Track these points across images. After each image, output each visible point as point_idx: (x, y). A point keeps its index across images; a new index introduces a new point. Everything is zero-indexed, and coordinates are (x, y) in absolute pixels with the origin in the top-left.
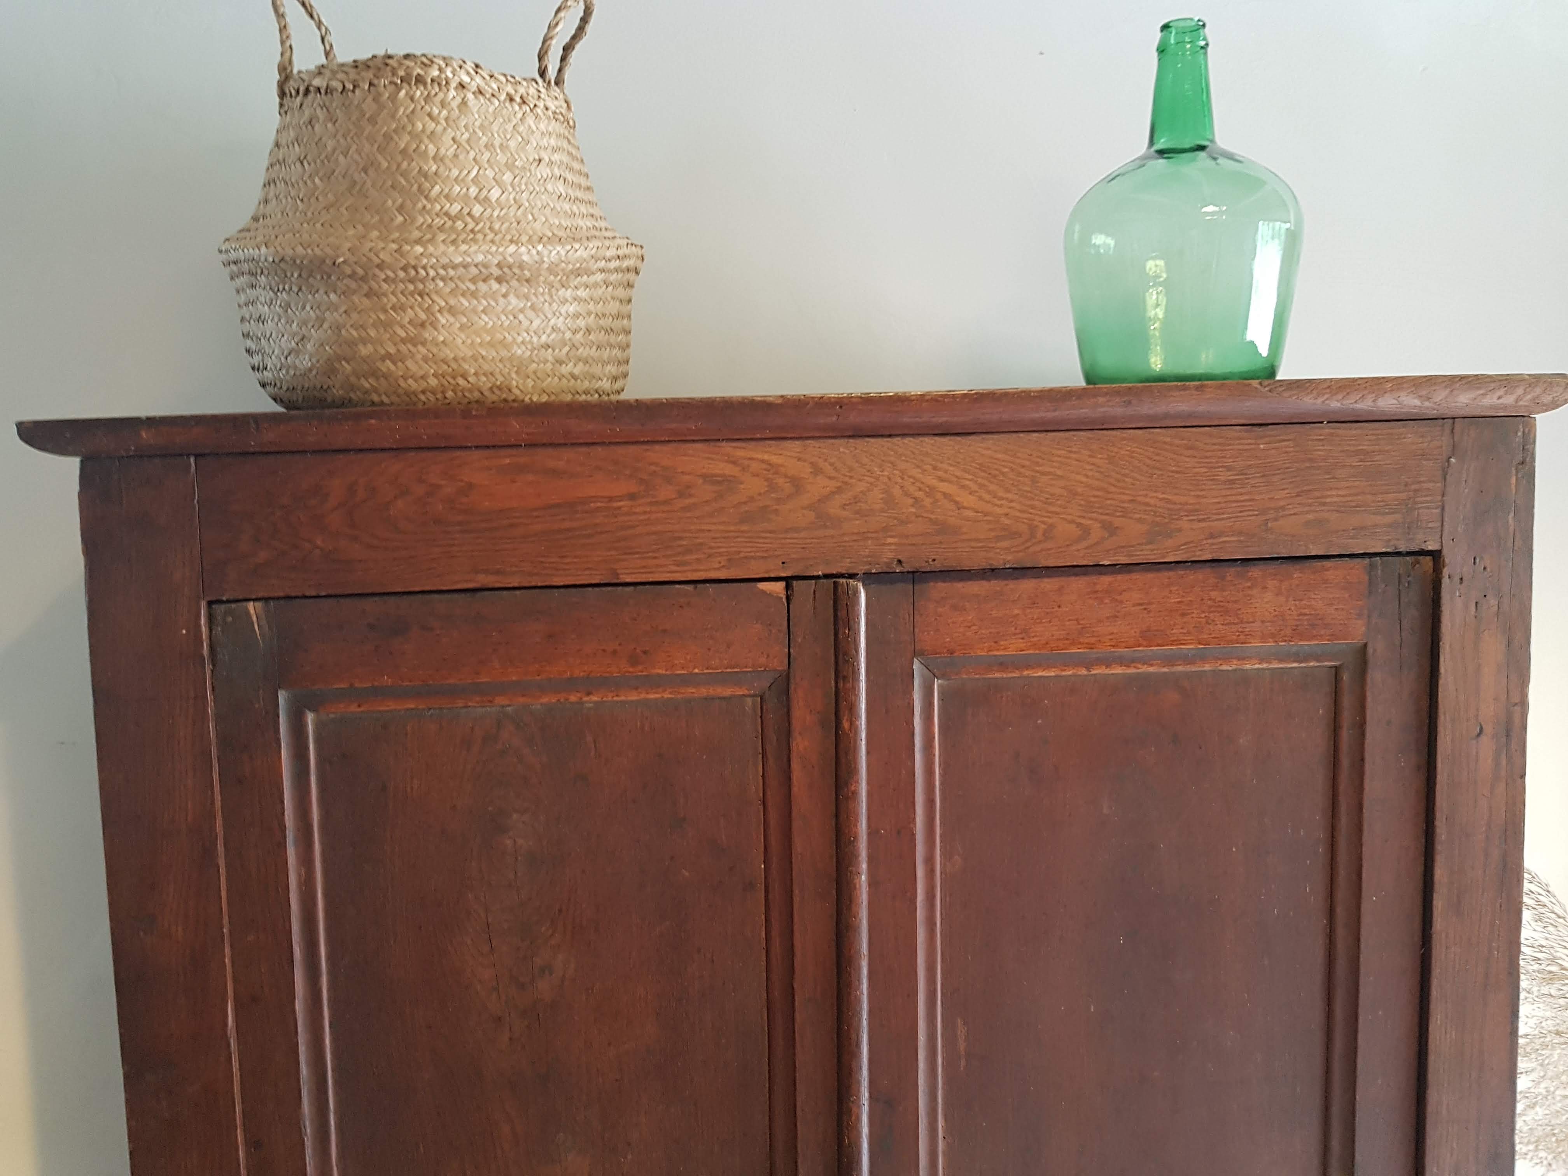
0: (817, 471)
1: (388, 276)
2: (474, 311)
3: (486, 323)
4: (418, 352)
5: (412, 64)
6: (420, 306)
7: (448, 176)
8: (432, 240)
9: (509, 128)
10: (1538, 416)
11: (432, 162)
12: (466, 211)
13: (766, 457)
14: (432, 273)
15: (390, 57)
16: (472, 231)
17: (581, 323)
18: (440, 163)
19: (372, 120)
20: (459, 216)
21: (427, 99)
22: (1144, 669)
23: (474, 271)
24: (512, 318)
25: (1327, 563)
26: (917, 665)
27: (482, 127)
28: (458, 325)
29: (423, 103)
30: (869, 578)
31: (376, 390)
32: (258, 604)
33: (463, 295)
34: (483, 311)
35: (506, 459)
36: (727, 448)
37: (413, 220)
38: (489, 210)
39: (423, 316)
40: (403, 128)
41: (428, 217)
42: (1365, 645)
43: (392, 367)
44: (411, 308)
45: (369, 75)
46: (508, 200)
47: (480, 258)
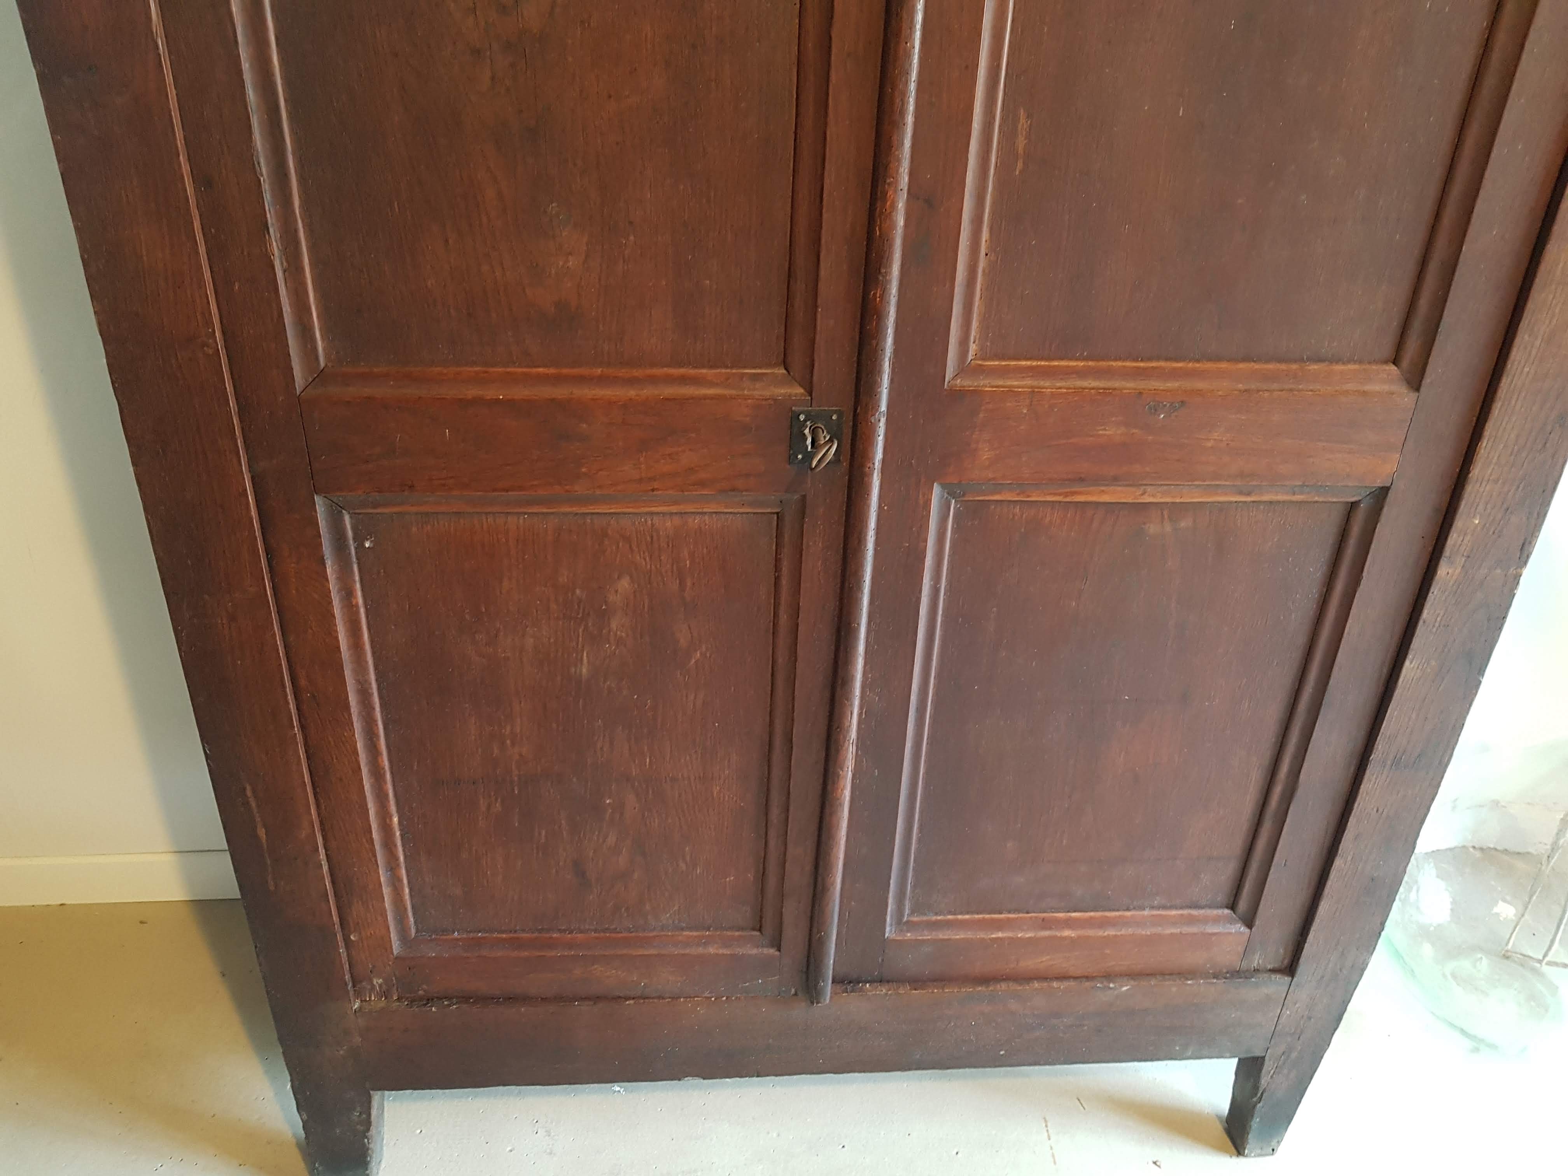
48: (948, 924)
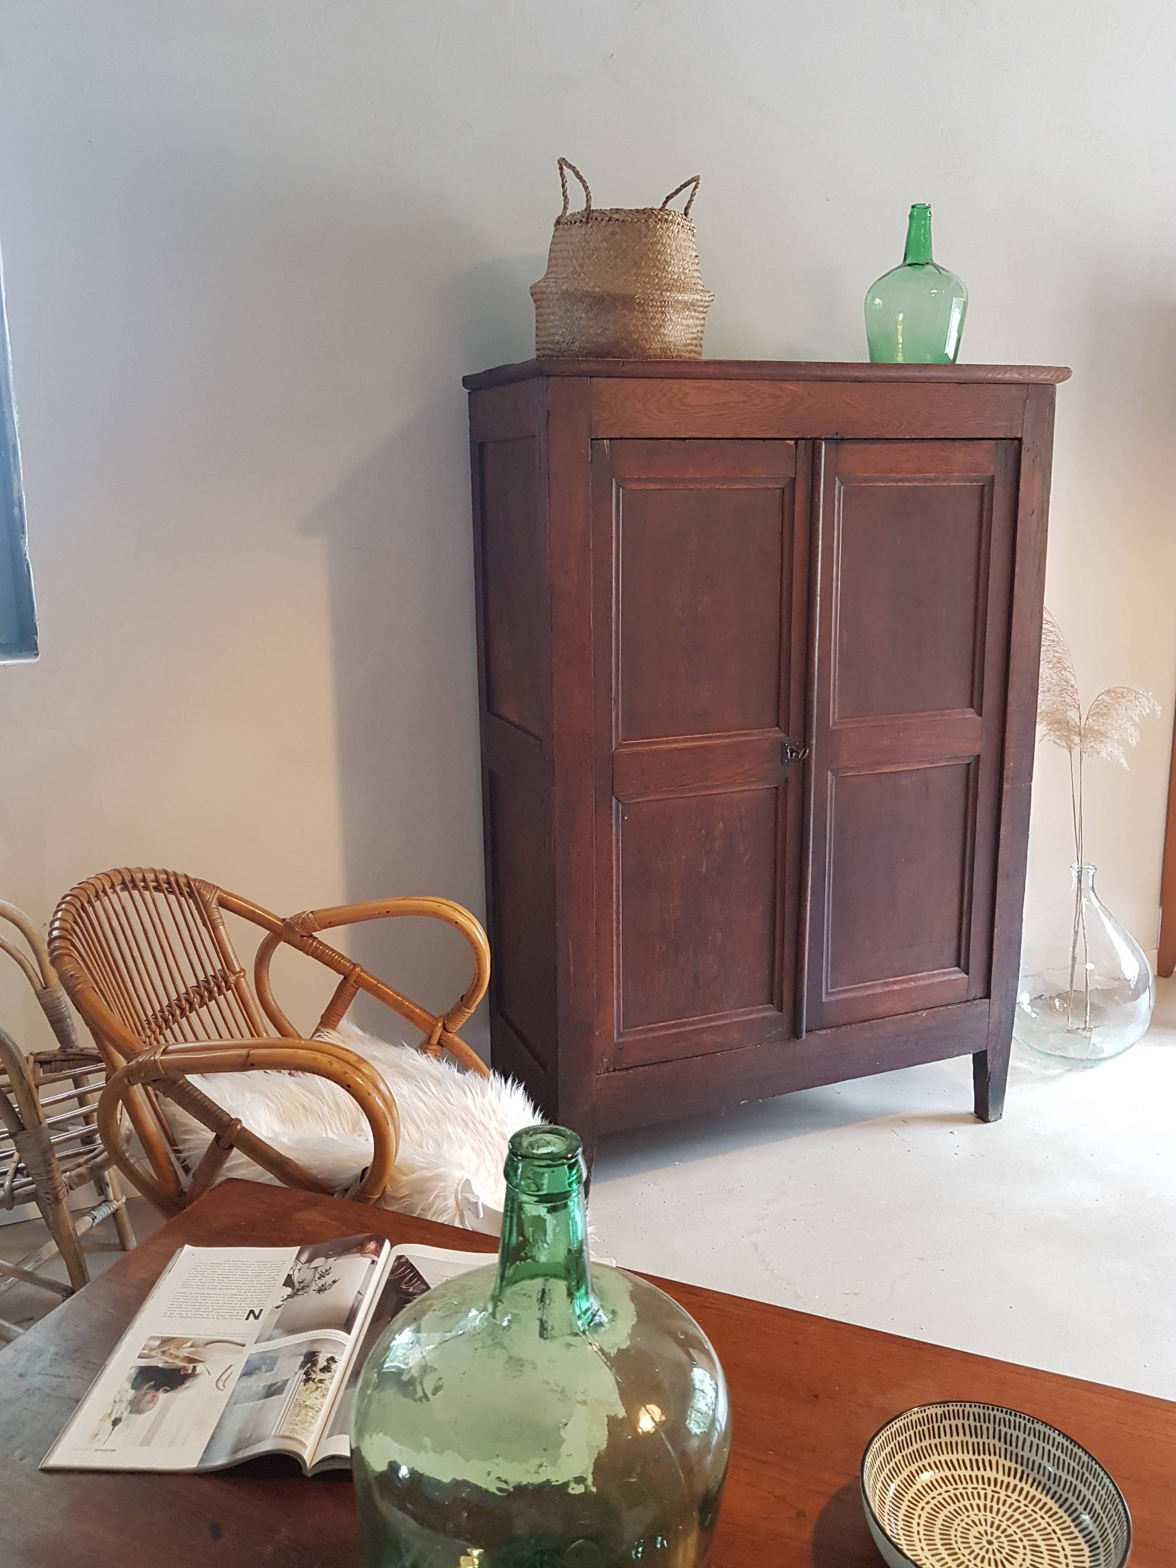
0: (809, 394)
1: (653, 305)
4: (656, 338)
6: (661, 318)
7: (673, 263)
8: (670, 290)
10: (1057, 385)
11: (669, 257)
12: (680, 278)
13: (791, 388)
14: (669, 304)
18: (671, 257)
19: (645, 236)
20: (678, 280)
22: (916, 484)
23: (681, 304)
25: (982, 442)
26: (837, 479)
28: (671, 327)
30: (826, 440)
32: (608, 441)
33: (676, 314)
35: (700, 383)
36: (778, 383)
37: (662, 280)
38: (686, 278)
39: (661, 322)
40: (659, 241)
41: (667, 280)
42: (993, 477)
43: (645, 345)
44: (658, 319)
45: (646, 216)
48: (848, 991)
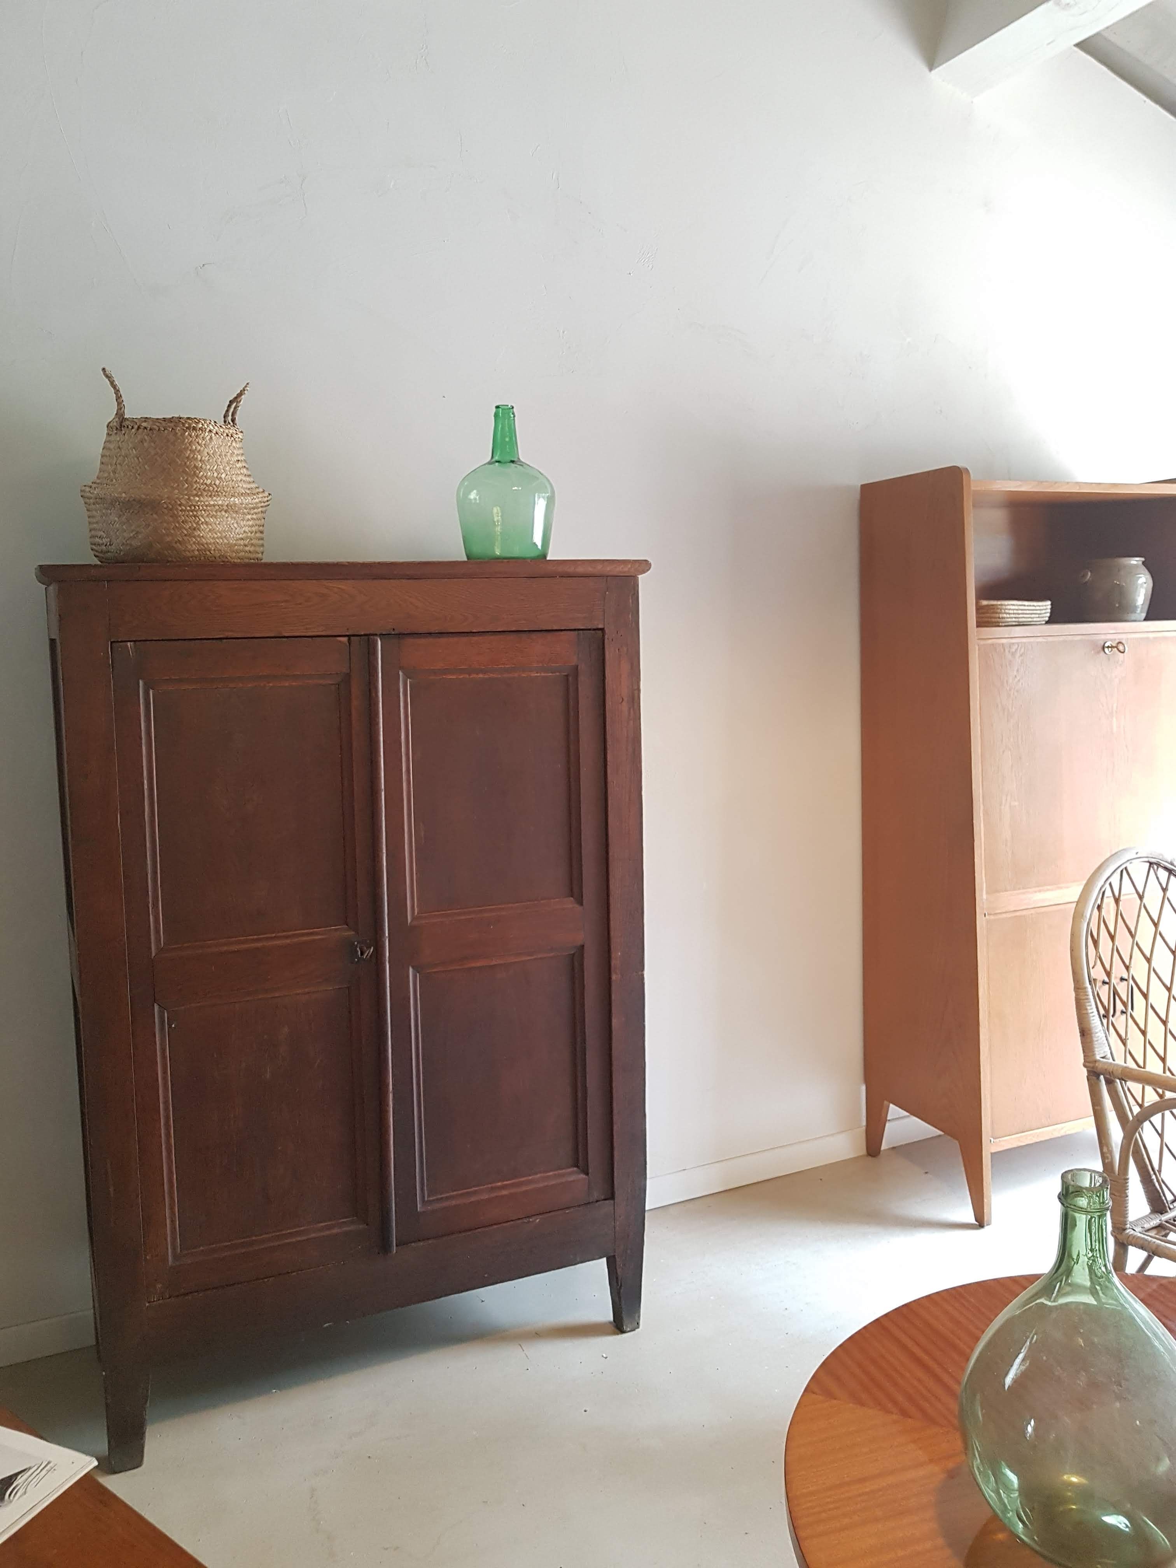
0: (361, 592)
1: (182, 509)
2: (215, 524)
3: (219, 529)
4: (192, 540)
5: (191, 422)
6: (194, 521)
7: (206, 468)
8: (201, 495)
9: (227, 447)
10: (640, 577)
11: (200, 463)
12: (213, 483)
13: (340, 586)
14: (201, 508)
15: (180, 418)
16: (216, 491)
17: (254, 529)
18: (203, 463)
19: (173, 444)
20: (210, 485)
21: (197, 436)
22: (492, 675)
23: (217, 507)
24: (228, 526)
25: (562, 633)
26: (401, 673)
27: (217, 448)
28: (208, 529)
29: (195, 438)
30: (381, 635)
31: (171, 557)
32: (132, 643)
33: (211, 517)
34: (219, 524)
36: (325, 582)
37: (192, 486)
38: (222, 482)
39: (195, 525)
40: (188, 448)
41: (198, 485)
42: (577, 666)
43: (180, 547)
44: (190, 522)
45: (172, 425)
46: (228, 478)
47: (220, 502)
48: (447, 1198)
